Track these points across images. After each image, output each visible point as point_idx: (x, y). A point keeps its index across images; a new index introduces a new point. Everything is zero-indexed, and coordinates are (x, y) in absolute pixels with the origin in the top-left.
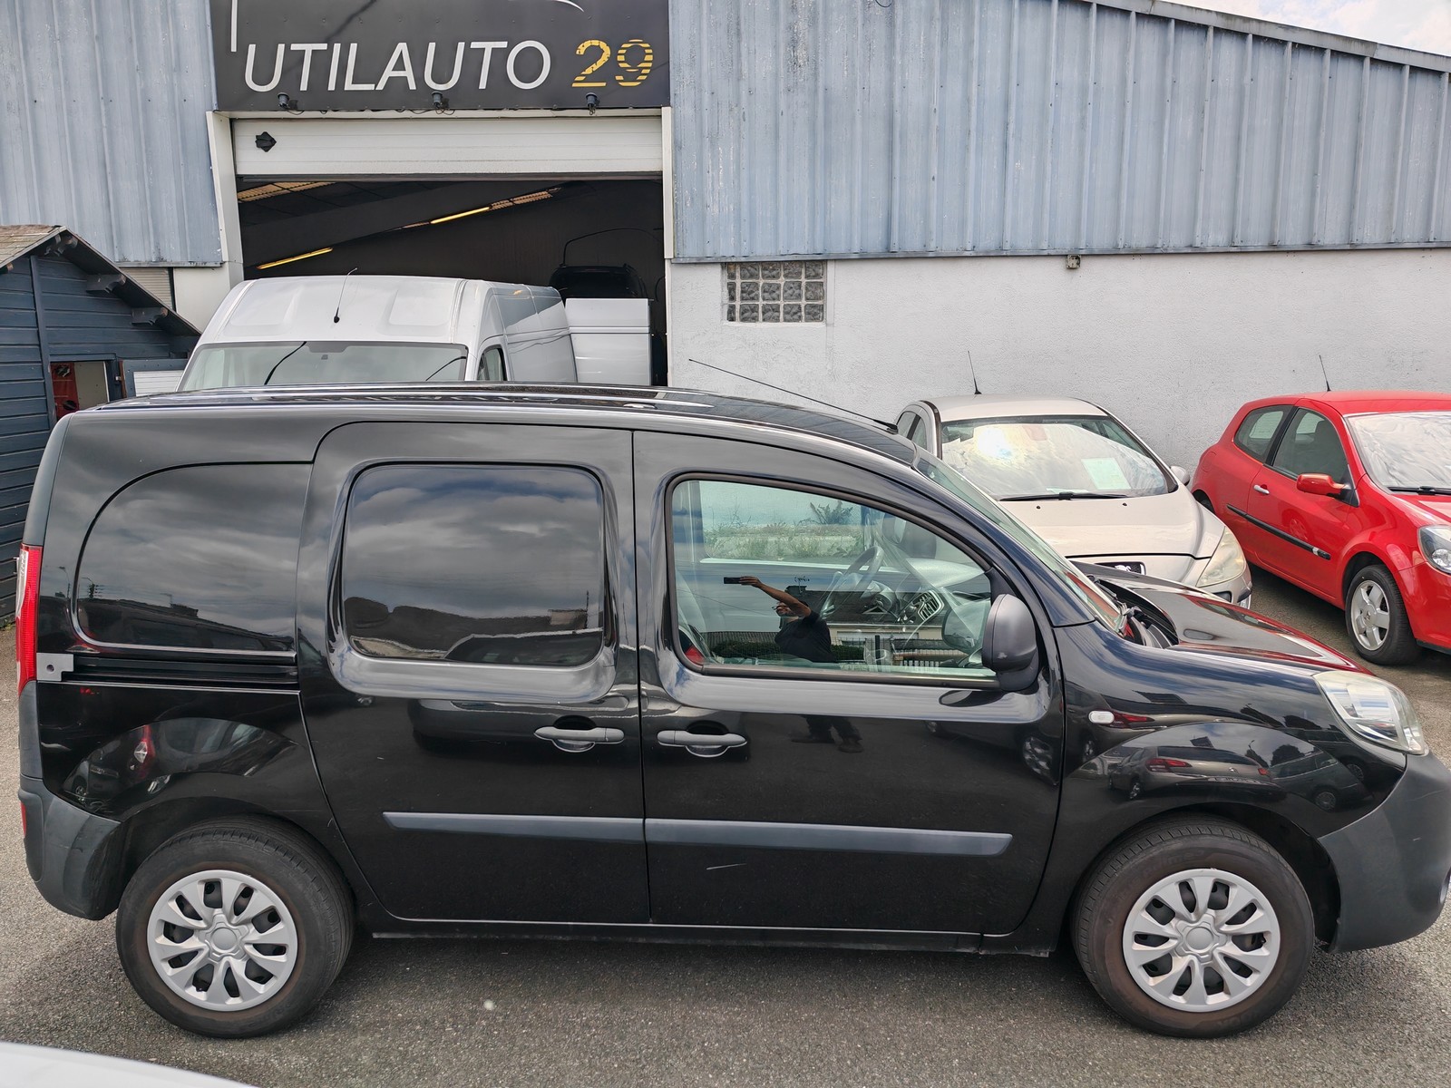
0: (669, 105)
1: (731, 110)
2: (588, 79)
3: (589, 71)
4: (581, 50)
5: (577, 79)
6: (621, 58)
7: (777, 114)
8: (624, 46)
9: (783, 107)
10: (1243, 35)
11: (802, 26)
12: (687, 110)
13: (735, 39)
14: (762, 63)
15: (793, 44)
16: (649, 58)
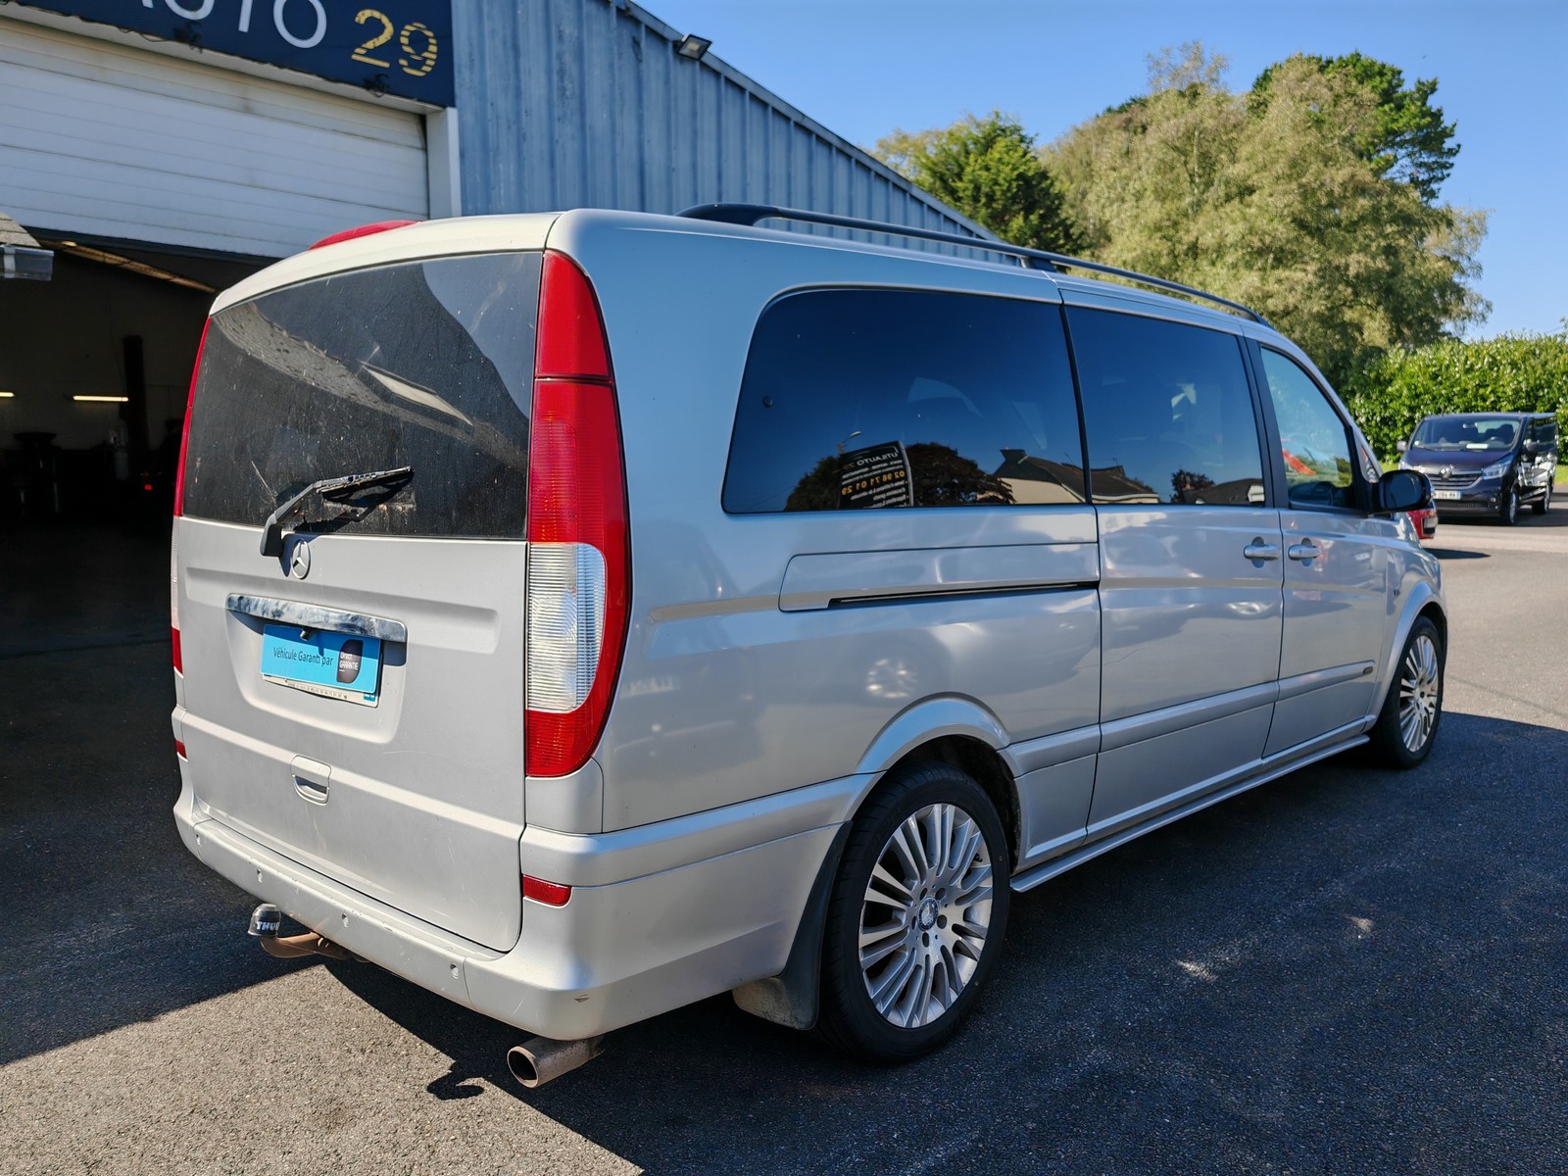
0: (453, 105)
1: (509, 127)
2: (370, 53)
3: (370, 45)
4: (363, 16)
5: (358, 50)
6: (404, 40)
7: (552, 142)
8: (407, 27)
9: (556, 137)
10: (849, 157)
11: (568, 58)
12: (469, 118)
13: (511, 53)
14: (536, 87)
15: (562, 73)
16: (433, 48)
